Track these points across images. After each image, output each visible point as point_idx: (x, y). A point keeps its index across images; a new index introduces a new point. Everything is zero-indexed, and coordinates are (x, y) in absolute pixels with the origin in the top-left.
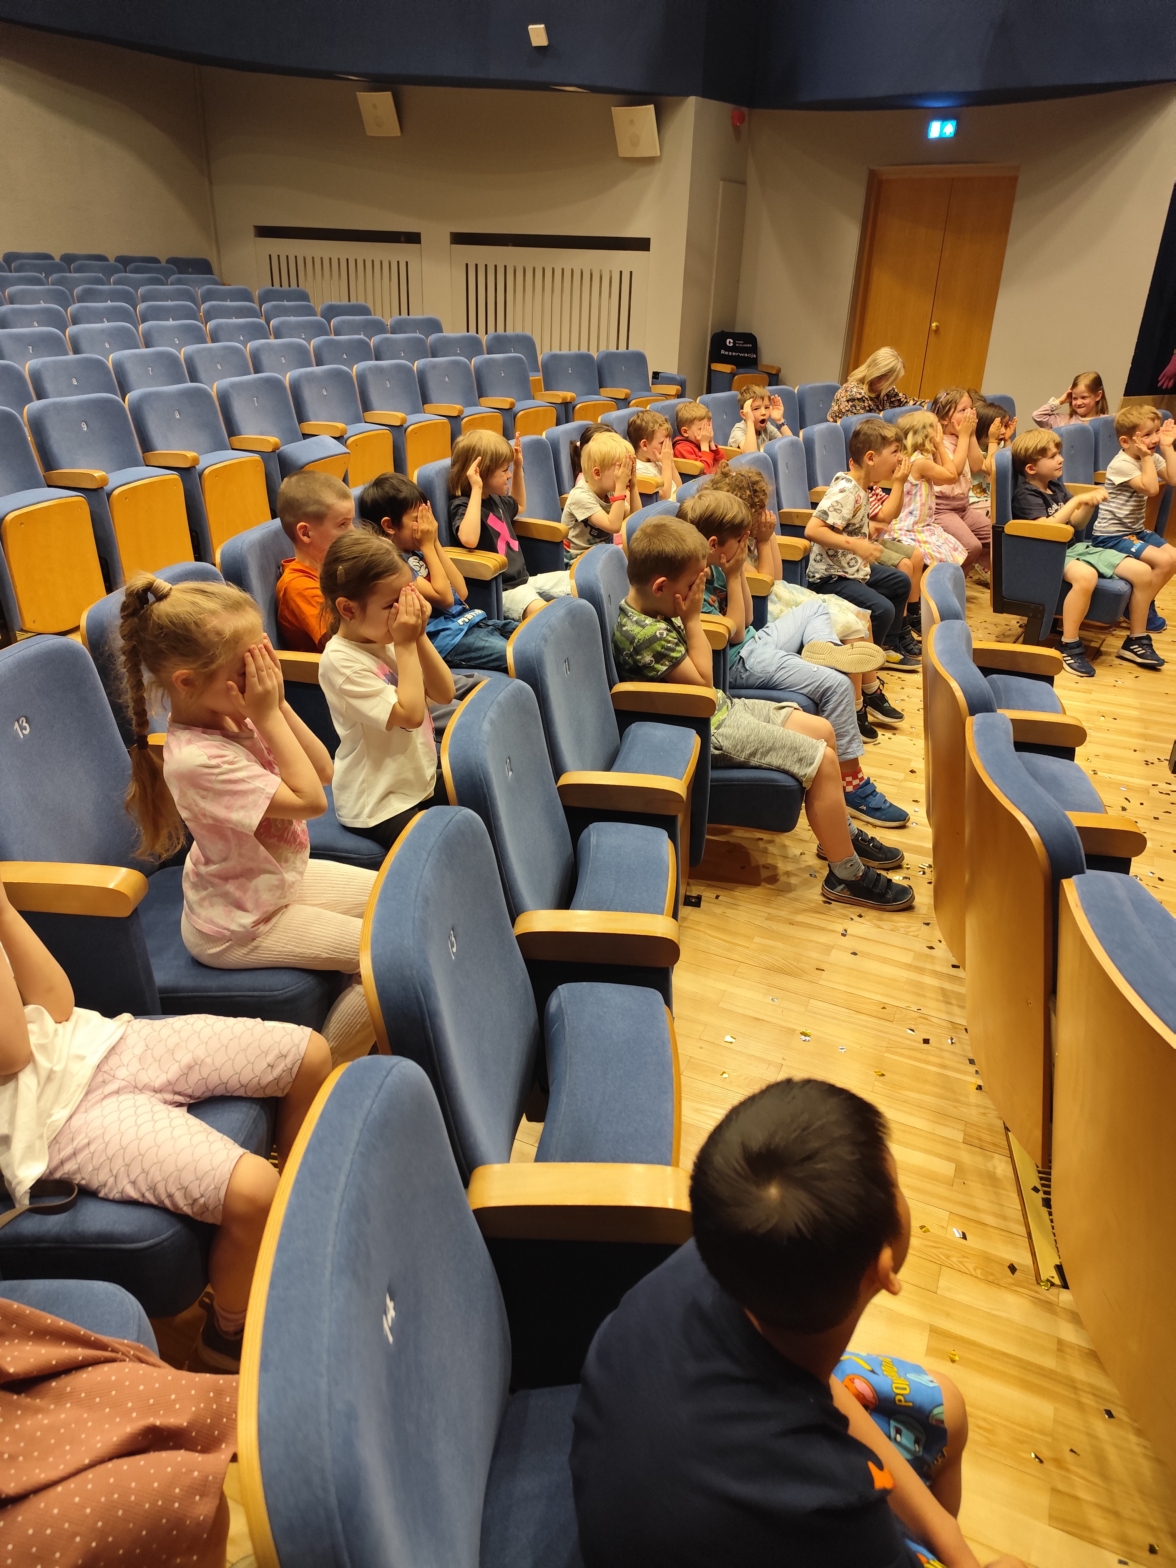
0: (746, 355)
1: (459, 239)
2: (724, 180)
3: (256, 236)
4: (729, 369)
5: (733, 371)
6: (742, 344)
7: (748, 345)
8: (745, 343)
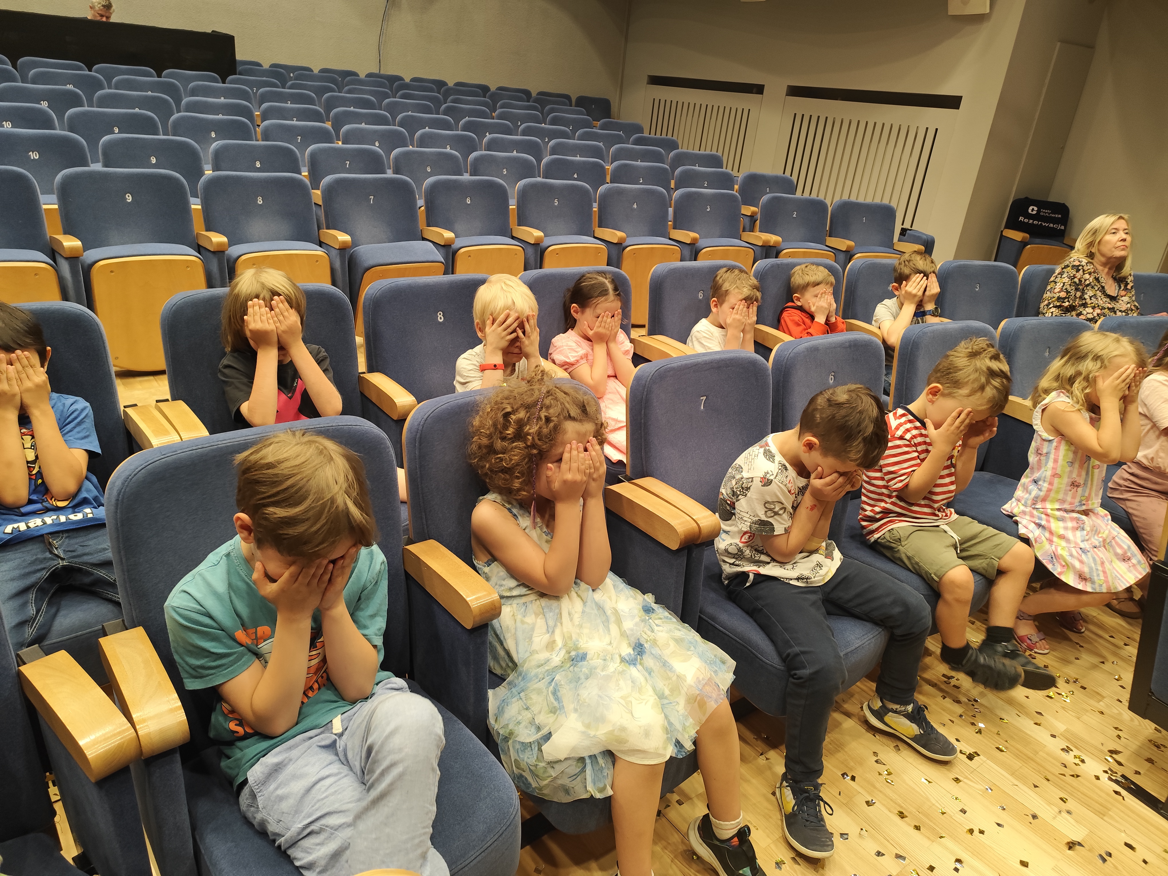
0: (1052, 225)
2: (1063, 42)
3: (648, 83)
4: (1023, 238)
5: (1027, 241)
6: (1049, 214)
7: (1056, 216)
8: (1052, 213)
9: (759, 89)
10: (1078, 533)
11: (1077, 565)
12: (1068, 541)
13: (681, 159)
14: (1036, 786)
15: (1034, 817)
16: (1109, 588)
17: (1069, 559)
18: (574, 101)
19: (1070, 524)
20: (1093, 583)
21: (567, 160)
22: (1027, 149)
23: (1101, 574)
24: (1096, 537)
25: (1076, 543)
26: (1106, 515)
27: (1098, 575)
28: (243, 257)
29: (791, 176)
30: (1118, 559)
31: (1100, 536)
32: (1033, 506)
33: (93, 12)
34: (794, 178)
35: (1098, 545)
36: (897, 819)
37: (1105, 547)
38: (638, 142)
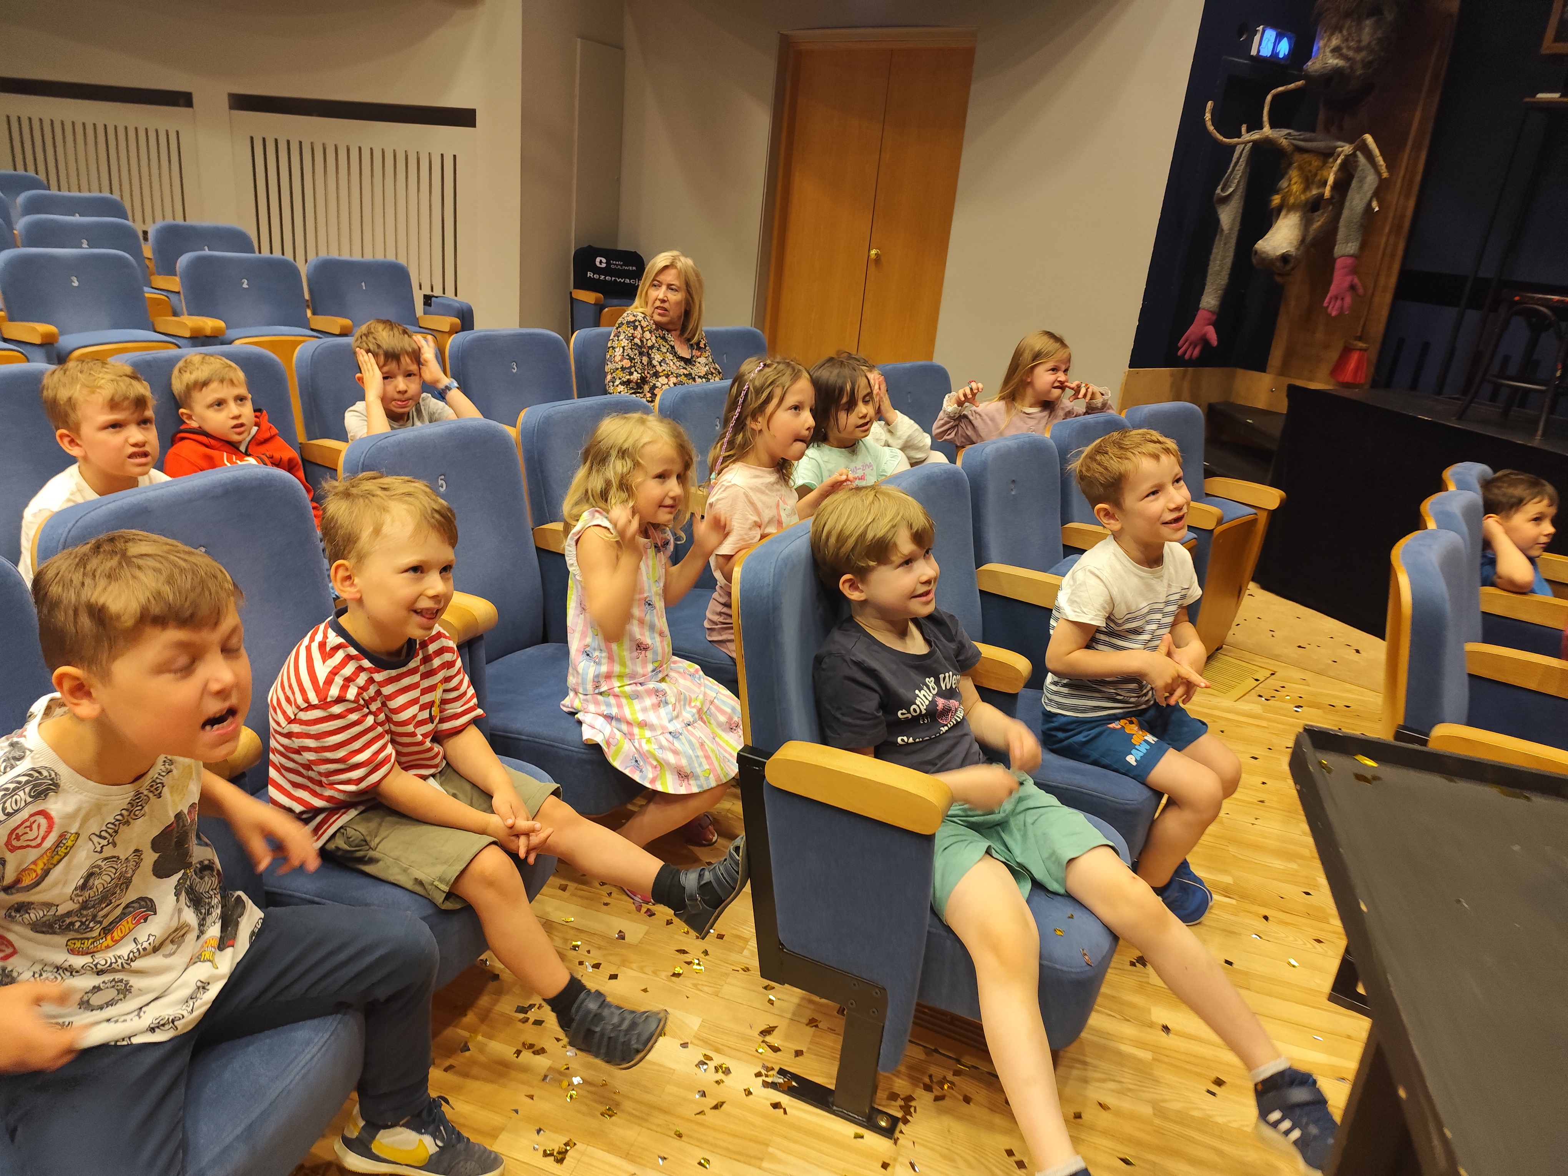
0: (627, 281)
1: (243, 103)
2: (583, 37)
4: (597, 299)
5: (602, 302)
6: (621, 266)
7: (629, 268)
8: (624, 265)
9: (183, 99)
10: (663, 711)
11: (671, 758)
12: (652, 728)
13: (43, 207)
16: (718, 778)
17: (659, 754)
19: (648, 702)
20: (697, 778)
23: (704, 761)
24: (688, 708)
25: (663, 727)
26: (697, 671)
27: (700, 765)
30: (723, 730)
31: (693, 704)
32: (597, 691)
35: (692, 720)
37: (701, 719)
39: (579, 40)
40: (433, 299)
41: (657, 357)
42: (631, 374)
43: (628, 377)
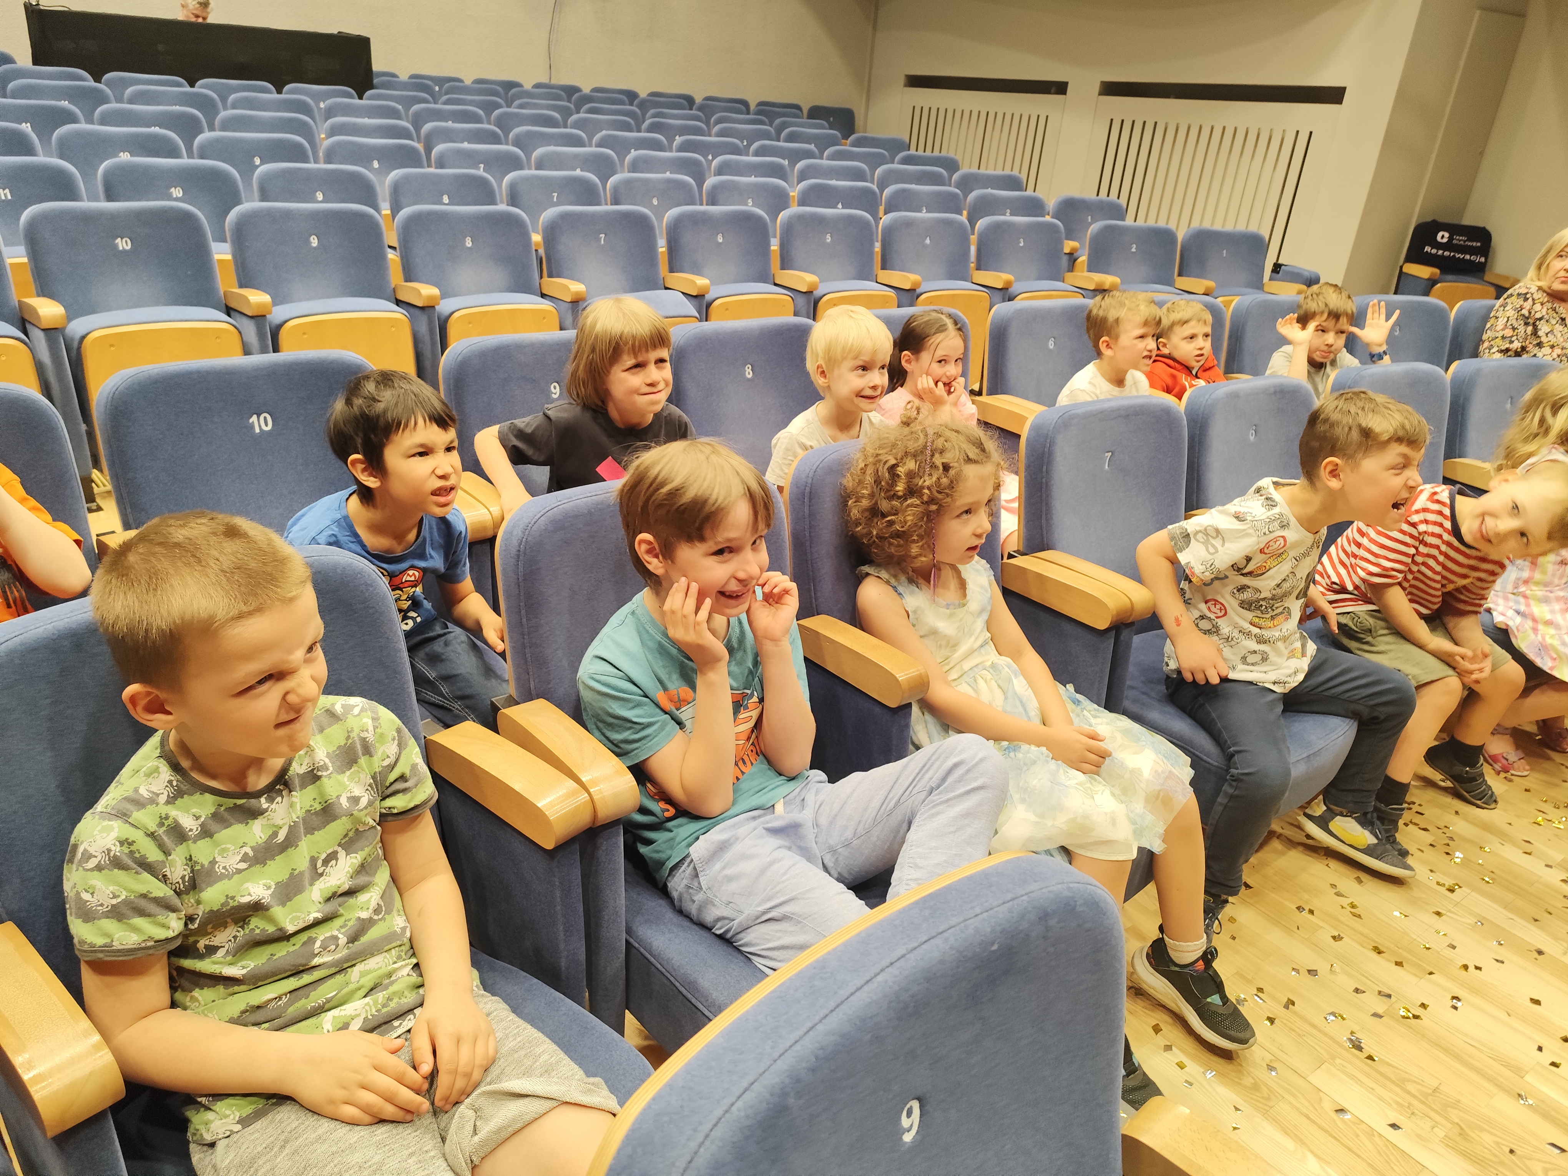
0: (1467, 257)
1: (1112, 89)
2: (1483, 9)
3: (905, 86)
4: (1432, 274)
5: (1437, 278)
6: (1465, 241)
7: (1474, 244)
8: (1469, 240)
9: (1060, 88)
13: (968, 183)
14: (1536, 920)
15: (1540, 953)
18: (805, 111)
21: (829, 185)
22: (1434, 155)
28: (456, 315)
29: (1118, 198)
32: (1512, 591)
33: (185, 12)
34: (1123, 201)
36: (1374, 955)
38: (907, 161)
39: (1478, 12)
40: (1283, 267)
41: (1543, 328)
42: (1511, 342)
43: (1507, 346)
